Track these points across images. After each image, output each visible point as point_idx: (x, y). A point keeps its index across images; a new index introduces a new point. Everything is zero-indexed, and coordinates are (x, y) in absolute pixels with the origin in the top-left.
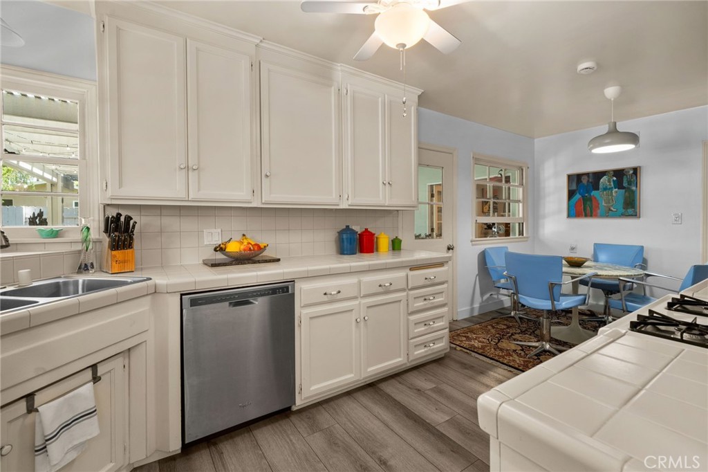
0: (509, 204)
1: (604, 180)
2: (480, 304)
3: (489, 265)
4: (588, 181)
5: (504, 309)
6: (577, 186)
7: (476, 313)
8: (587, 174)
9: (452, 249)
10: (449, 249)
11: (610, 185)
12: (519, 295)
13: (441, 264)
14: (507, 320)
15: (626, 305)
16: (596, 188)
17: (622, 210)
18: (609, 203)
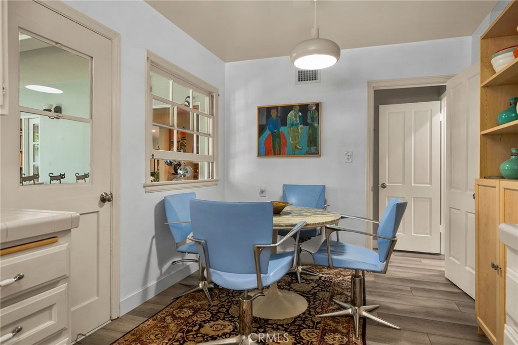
0: (198, 137)
1: (291, 114)
2: (158, 278)
3: (171, 221)
4: (277, 116)
5: (190, 277)
6: (267, 121)
7: (151, 295)
8: (276, 108)
9: (109, 200)
10: (103, 200)
11: (297, 121)
12: (211, 270)
13: (49, 239)
14: (193, 297)
15: (332, 259)
16: (284, 123)
17: (306, 148)
18: (295, 140)
